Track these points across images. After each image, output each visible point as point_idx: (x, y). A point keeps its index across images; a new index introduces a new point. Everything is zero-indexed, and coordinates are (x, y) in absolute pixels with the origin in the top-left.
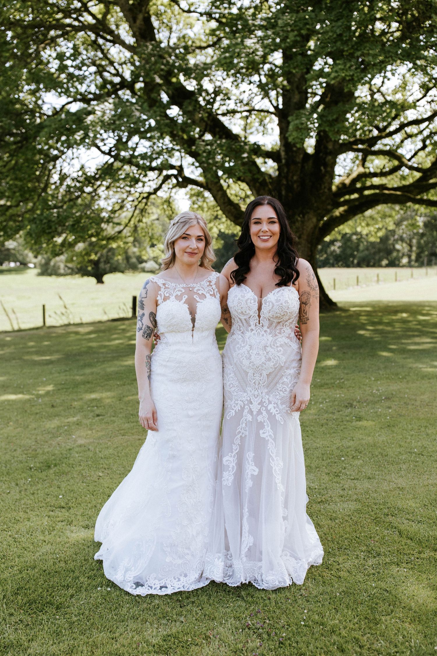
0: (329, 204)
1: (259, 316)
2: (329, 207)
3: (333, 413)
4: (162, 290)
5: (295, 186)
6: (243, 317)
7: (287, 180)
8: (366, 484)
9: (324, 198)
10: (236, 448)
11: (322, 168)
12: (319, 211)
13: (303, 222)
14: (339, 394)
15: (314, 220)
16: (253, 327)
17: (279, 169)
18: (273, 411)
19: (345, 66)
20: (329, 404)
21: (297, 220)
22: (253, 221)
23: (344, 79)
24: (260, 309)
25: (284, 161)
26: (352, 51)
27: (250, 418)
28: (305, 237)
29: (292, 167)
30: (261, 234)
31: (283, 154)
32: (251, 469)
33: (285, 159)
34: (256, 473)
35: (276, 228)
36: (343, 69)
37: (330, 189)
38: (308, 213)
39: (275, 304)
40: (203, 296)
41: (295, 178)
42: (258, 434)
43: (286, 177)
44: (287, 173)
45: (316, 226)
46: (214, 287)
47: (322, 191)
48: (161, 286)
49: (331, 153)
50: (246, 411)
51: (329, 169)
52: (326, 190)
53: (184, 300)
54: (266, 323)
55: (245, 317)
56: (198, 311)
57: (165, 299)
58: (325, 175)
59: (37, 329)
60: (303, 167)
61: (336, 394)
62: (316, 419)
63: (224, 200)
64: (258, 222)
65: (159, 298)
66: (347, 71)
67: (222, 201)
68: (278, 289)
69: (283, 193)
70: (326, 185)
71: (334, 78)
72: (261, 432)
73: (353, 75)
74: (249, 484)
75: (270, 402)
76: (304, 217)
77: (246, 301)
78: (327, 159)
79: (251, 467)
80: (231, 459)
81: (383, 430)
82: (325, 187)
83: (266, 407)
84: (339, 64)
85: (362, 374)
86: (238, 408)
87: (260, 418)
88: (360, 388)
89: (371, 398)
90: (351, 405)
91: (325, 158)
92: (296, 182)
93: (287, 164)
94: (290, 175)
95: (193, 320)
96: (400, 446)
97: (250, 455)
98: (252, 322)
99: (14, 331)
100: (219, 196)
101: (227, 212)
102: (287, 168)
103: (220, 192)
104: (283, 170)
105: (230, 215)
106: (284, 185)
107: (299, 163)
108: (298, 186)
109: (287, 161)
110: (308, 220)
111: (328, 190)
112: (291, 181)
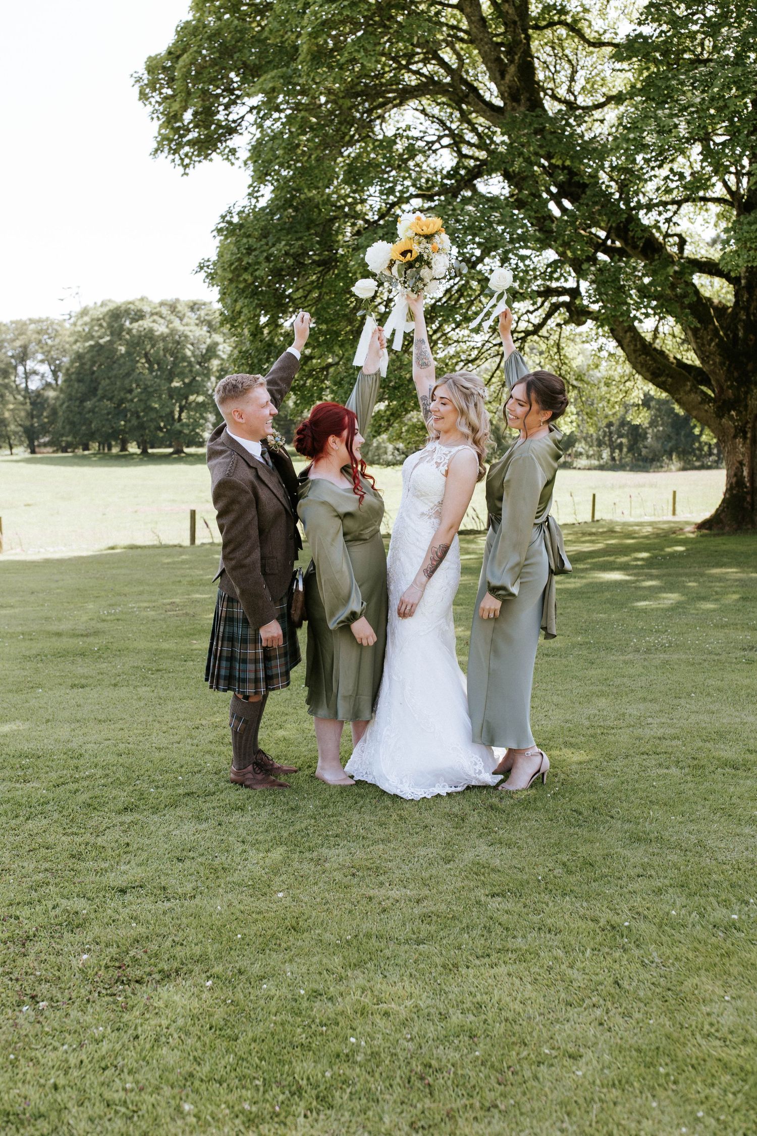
3: (719, 654)
7: (748, 315)
14: (744, 636)
17: (737, 295)
20: (719, 645)
25: (744, 282)
33: (746, 278)
43: (747, 309)
44: (748, 301)
61: (740, 636)
63: (636, 345)
67: (632, 347)
69: (741, 334)
93: (749, 288)
94: (754, 304)
100: (628, 340)
101: (639, 366)
102: (749, 293)
103: (628, 334)
104: (743, 297)
105: (644, 370)
106: (743, 320)
109: (748, 282)
112: (754, 315)
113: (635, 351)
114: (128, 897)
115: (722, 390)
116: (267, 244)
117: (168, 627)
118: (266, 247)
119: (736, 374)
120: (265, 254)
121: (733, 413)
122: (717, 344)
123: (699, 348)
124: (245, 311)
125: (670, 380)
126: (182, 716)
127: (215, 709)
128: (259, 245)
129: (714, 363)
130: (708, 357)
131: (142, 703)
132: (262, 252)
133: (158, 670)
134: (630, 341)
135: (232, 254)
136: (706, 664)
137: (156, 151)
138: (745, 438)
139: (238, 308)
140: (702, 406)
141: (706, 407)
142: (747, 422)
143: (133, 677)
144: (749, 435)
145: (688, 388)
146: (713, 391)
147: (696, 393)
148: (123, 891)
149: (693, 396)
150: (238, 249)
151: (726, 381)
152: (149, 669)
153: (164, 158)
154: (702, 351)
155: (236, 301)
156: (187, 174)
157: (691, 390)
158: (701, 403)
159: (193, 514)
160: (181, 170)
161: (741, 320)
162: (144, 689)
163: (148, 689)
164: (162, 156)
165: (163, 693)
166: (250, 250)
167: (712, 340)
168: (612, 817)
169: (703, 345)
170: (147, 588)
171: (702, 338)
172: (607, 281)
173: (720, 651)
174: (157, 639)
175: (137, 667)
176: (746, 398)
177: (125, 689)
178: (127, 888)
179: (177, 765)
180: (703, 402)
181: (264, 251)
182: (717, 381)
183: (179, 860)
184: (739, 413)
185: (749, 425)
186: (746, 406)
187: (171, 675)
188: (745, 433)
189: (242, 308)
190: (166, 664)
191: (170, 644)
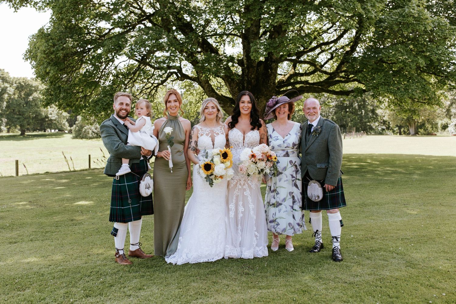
0: (273, 92)
1: (244, 142)
4: (200, 131)
5: (253, 81)
6: (236, 143)
7: (248, 78)
9: (270, 89)
10: (234, 201)
11: (269, 70)
16: (241, 147)
17: (242, 71)
18: (250, 184)
19: (282, 16)
22: (241, 102)
23: (282, 23)
24: (244, 139)
25: (245, 65)
26: (287, 7)
27: (240, 187)
29: (251, 69)
30: (244, 107)
31: (245, 61)
32: (241, 209)
33: (246, 64)
34: (243, 211)
35: (250, 105)
36: (281, 18)
37: (274, 83)
38: (261, 98)
39: (251, 137)
40: (218, 134)
41: (253, 76)
42: (243, 194)
43: (247, 76)
44: (247, 73)
46: (223, 130)
47: (269, 85)
48: (200, 129)
49: (274, 62)
50: (238, 184)
51: (273, 71)
52: (272, 84)
53: (209, 135)
54: (246, 145)
55: (238, 143)
56: (215, 140)
57: (202, 135)
58: (271, 75)
59: (86, 170)
60: (257, 69)
64: (243, 102)
65: (199, 135)
66: (283, 18)
67: (208, 89)
68: (252, 131)
69: (245, 85)
70: (272, 81)
71: (276, 23)
72: (245, 193)
73: (287, 21)
74: (240, 215)
75: (249, 180)
76: (258, 100)
77: (238, 136)
79: (241, 208)
80: (233, 206)
82: (271, 82)
83: (247, 182)
84: (279, 14)
86: (235, 183)
87: (244, 187)
91: (271, 64)
92: (253, 78)
93: (248, 68)
94: (250, 74)
95: (213, 145)
97: (241, 203)
98: (240, 145)
99: (71, 172)
100: (206, 86)
102: (248, 70)
103: (206, 84)
107: (255, 67)
108: (254, 81)
109: (247, 66)
110: (261, 102)
111: (273, 83)
112: (250, 78)
113: (209, 91)
116: (62, 43)
122: (238, 89)
123: (231, 90)
124: (52, 72)
125: (222, 102)
130: (235, 94)
132: (60, 46)
133: (47, 232)
135: (45, 47)
139: (48, 71)
145: (228, 105)
149: (230, 108)
150: (48, 44)
155: (46, 68)
156: (17, 12)
159: (17, 162)
160: (13, 9)
161: (245, 80)
166: (54, 45)
167: (236, 87)
169: (233, 89)
171: (232, 86)
177: (38, 242)
189: (50, 70)
190: (48, 229)
191: (43, 220)
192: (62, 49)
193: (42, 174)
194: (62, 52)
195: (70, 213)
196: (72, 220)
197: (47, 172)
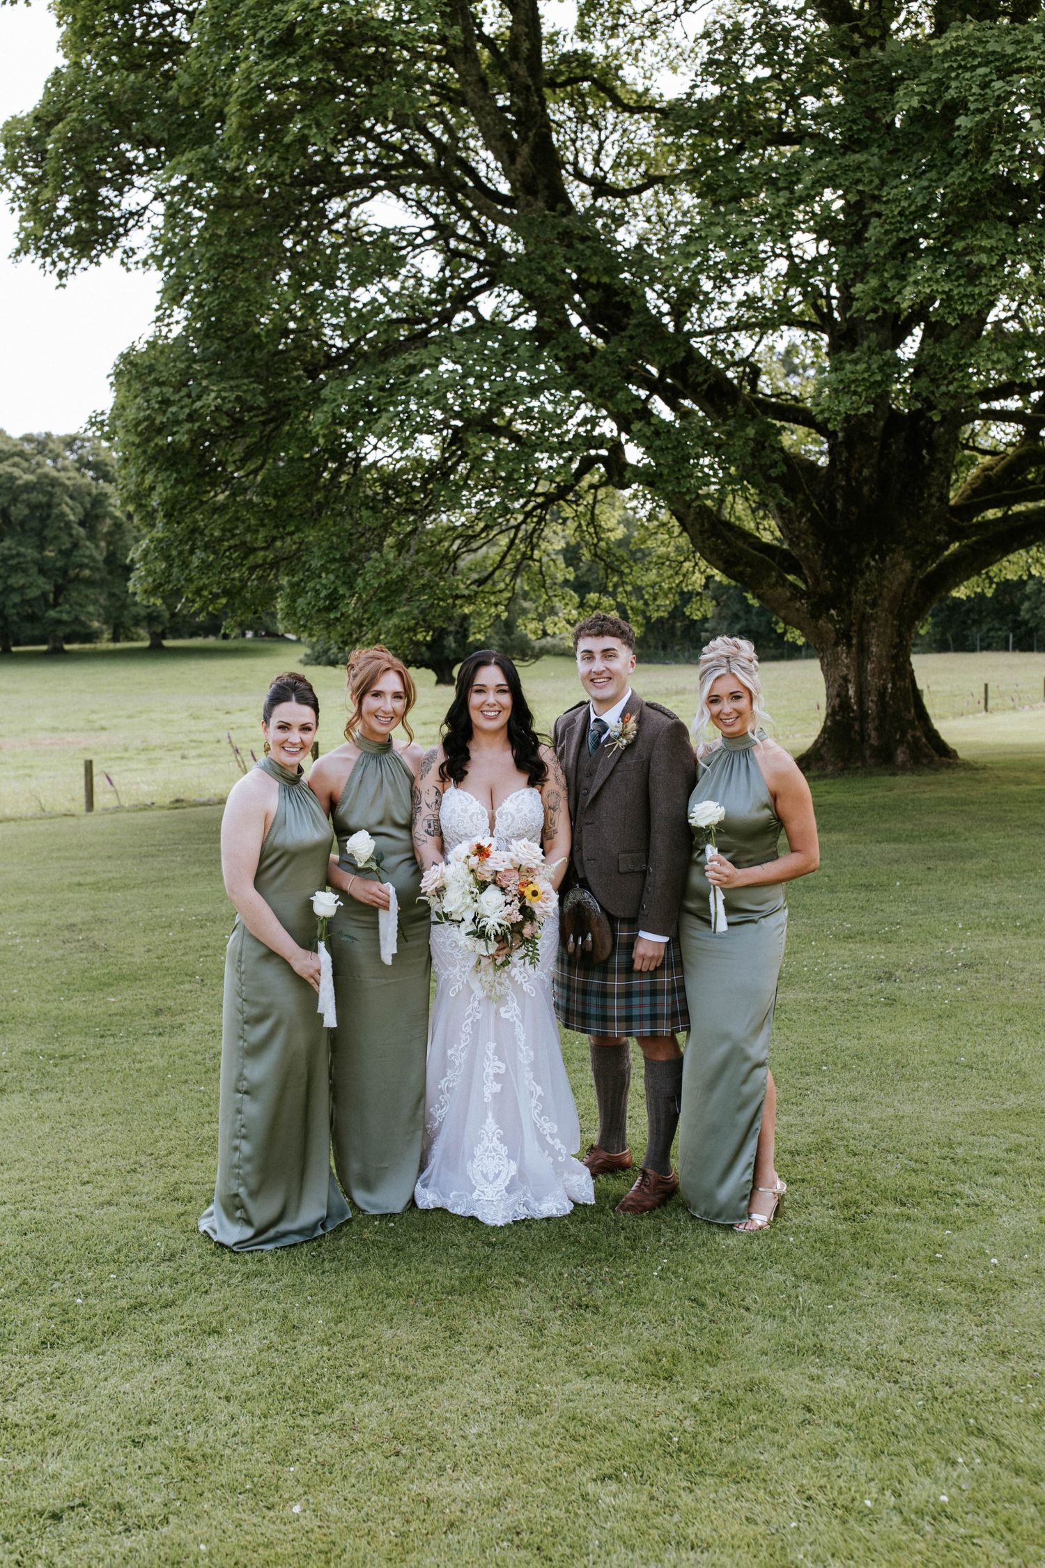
0: (939, 532)
2: (940, 538)
3: (846, 990)
5: (866, 489)
7: (848, 480)
8: (846, 1109)
9: (928, 519)
10: (465, 1039)
11: (924, 452)
12: (918, 547)
13: (880, 571)
14: (876, 954)
15: (907, 566)
17: (831, 452)
18: (519, 978)
20: (846, 972)
21: (868, 564)
24: (492, 825)
25: (842, 435)
28: (886, 604)
29: (860, 449)
30: (485, 708)
33: (844, 431)
34: (502, 1072)
36: (930, 279)
37: (944, 498)
38: (893, 551)
39: (517, 816)
41: (866, 472)
43: (846, 472)
44: (849, 461)
45: (909, 582)
47: (922, 504)
51: (940, 455)
52: (934, 501)
58: (930, 469)
60: (885, 446)
61: (871, 954)
62: (809, 1000)
63: (703, 525)
64: (481, 691)
68: (518, 793)
69: (839, 505)
70: (934, 489)
72: (502, 1010)
73: (951, 290)
74: (492, 1088)
76: (882, 559)
78: (934, 435)
79: (493, 1064)
80: (458, 1054)
81: (924, 1025)
82: (930, 496)
83: (509, 973)
85: (944, 916)
86: (466, 978)
88: (925, 942)
89: (937, 964)
90: (889, 976)
91: (932, 430)
92: (867, 480)
93: (849, 443)
94: (856, 465)
96: (940, 1050)
97: (490, 1046)
100: (691, 518)
101: (708, 552)
102: (849, 450)
104: (840, 454)
105: (715, 557)
106: (842, 487)
107: (875, 439)
108: (872, 491)
109: (847, 437)
110: (894, 566)
111: (939, 499)
112: (856, 480)
113: (702, 532)
114: (66, 1528)
115: (817, 582)
116: (189, 396)
117: (70, 973)
118: (187, 401)
119: (835, 560)
120: (187, 411)
121: (832, 612)
122: (808, 520)
123: (786, 525)
124: (160, 488)
125: (748, 570)
126: (109, 1148)
127: (157, 1132)
128: (177, 397)
129: (807, 546)
130: (797, 537)
131: (47, 1128)
132: (182, 408)
133: (63, 1057)
134: (696, 519)
135: (139, 409)
136: (832, 1008)
137: (18, 252)
138: (849, 646)
140: (791, 604)
141: (798, 605)
142: (852, 624)
143: (28, 1075)
144: (854, 641)
145: (773, 580)
146: (806, 582)
147: (783, 586)
148: (56, 1517)
149: (780, 590)
150: (147, 402)
151: (822, 569)
152: (51, 1057)
153: (31, 261)
154: (790, 530)
156: (64, 286)
157: (777, 582)
158: (790, 600)
159: (89, 766)
160: (54, 279)
161: (838, 486)
162: (47, 1096)
163: (52, 1096)
164: (26, 259)
165: (75, 1102)
166: (166, 402)
167: (802, 515)
168: (747, 1309)
169: (791, 521)
170: (31, 898)
171: (788, 512)
172: (667, 448)
173: (846, 983)
174: (55, 995)
175: (31, 1053)
176: (849, 592)
177: (17, 1098)
178: (62, 1511)
179: (112, 1248)
180: (793, 598)
181: (186, 406)
182: (810, 568)
183: (136, 1443)
184: (840, 612)
185: (854, 628)
186: (850, 603)
187: (83, 1066)
188: (849, 638)
189: (155, 483)
190: (74, 1044)
191: (77, 1006)
192: (191, 418)
193: (161, 807)
194: (187, 426)
195: (169, 979)
196: (158, 1012)
197: (177, 801)
